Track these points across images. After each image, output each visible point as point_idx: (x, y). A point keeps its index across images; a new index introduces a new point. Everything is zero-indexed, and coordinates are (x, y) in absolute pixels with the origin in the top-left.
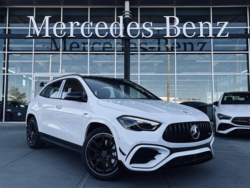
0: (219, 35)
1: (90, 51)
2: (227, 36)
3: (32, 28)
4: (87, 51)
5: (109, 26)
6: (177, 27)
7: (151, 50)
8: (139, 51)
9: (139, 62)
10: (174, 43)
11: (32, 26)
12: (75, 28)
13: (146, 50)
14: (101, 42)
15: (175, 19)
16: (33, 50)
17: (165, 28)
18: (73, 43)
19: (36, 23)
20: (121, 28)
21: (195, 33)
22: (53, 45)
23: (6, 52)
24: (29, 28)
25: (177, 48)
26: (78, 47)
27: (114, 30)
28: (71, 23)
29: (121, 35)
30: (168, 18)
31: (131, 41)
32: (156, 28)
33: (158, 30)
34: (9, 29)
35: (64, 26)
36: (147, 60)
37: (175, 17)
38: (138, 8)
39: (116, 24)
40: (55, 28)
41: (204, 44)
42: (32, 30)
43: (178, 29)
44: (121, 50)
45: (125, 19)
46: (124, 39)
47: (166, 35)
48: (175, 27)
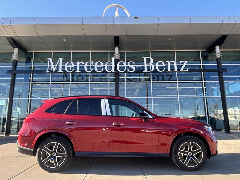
0: (181, 70)
1: (91, 82)
2: (187, 70)
3: (50, 66)
4: (89, 82)
5: (104, 64)
6: (152, 65)
7: (134, 80)
8: (126, 81)
9: (126, 88)
10: (150, 76)
11: (50, 64)
12: (80, 66)
13: (131, 80)
14: (99, 75)
15: (150, 59)
16: (50, 81)
17: (143, 65)
18: (79, 76)
19: (53, 62)
20: (113, 65)
21: (164, 69)
22: (65, 77)
23: (31, 83)
24: (48, 66)
25: (152, 79)
26: (83, 79)
27: (108, 67)
28: (78, 62)
29: (113, 70)
30: (145, 59)
31: (120, 74)
32: (137, 66)
33: (139, 67)
34: (33, 67)
35: (73, 65)
36: (132, 87)
37: (150, 58)
38: (124, 52)
39: (109, 63)
40: (66, 66)
41: (172, 75)
42: (50, 67)
43: (153, 66)
44: (113, 80)
45: (115, 59)
46: (115, 73)
47: (144, 70)
48: (150, 65)
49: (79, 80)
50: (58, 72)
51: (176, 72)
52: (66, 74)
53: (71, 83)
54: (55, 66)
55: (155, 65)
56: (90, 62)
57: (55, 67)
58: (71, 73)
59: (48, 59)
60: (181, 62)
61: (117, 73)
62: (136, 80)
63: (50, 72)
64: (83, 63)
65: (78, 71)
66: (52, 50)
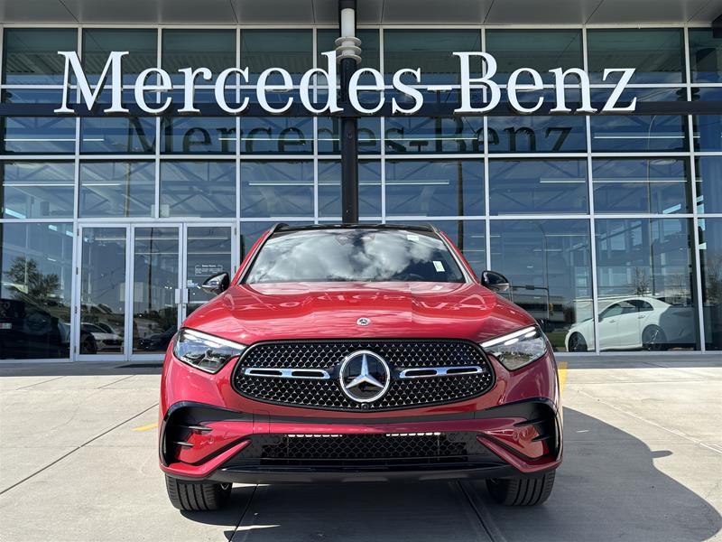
0: (609, 107)
2: (632, 108)
4: (235, 153)
5: (297, 81)
8: (383, 153)
9: (383, 184)
10: (482, 129)
11: (73, 80)
12: (197, 87)
13: (403, 151)
14: (272, 128)
15: (485, 60)
16: (77, 151)
18: (191, 132)
20: (333, 87)
21: (541, 100)
22: (136, 138)
24: (65, 87)
25: (489, 142)
26: (208, 141)
27: (310, 91)
28: (188, 71)
29: (332, 105)
30: (464, 57)
31: (361, 123)
32: (430, 88)
33: (438, 93)
34: (3, 91)
35: (165, 81)
38: (378, 30)
40: (139, 88)
43: (495, 89)
44: (332, 150)
45: (342, 61)
46: (342, 118)
47: (460, 107)
48: (485, 84)
49: (192, 148)
50: (106, 111)
51: (585, 113)
52: (140, 118)
53: (161, 160)
54: (92, 87)
55: (504, 86)
56: (238, 69)
57: (92, 91)
58: (159, 115)
59: (63, 57)
60: (607, 71)
61: (347, 120)
62: (422, 148)
63: (73, 111)
64: (207, 74)
65: (189, 107)
66: (80, 19)
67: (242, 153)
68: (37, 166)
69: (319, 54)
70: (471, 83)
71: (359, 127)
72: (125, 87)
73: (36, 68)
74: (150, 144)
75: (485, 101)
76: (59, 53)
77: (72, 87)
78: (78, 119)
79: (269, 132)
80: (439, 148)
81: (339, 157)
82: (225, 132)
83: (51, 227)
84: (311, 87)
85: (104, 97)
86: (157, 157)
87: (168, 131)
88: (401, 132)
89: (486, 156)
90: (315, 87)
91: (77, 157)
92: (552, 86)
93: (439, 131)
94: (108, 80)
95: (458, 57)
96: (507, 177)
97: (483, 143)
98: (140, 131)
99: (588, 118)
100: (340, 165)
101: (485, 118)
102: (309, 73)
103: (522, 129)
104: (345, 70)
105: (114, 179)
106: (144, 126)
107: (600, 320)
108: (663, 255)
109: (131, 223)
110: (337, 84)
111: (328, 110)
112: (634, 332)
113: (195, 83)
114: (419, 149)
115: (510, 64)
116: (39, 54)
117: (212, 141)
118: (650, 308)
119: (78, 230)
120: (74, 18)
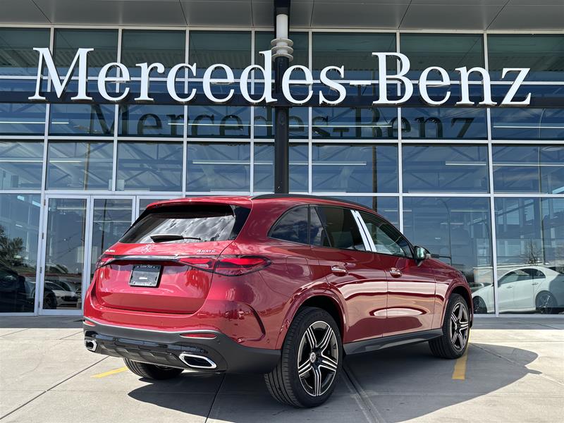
0: (507, 100)
2: (527, 102)
4: (182, 136)
6: (406, 80)
7: (339, 135)
8: (310, 137)
9: (310, 164)
10: (396, 119)
11: (45, 72)
13: (326, 135)
14: (215, 115)
15: (400, 59)
16: (46, 133)
17: (376, 82)
20: (268, 81)
21: (449, 94)
24: (38, 78)
27: (249, 84)
28: (144, 66)
29: (268, 96)
30: (382, 57)
32: (353, 82)
33: (359, 87)
35: (124, 75)
36: (326, 160)
39: (253, 71)
40: (102, 79)
42: (43, 83)
43: (409, 84)
44: (266, 135)
45: (277, 58)
46: (276, 107)
47: (378, 99)
48: (400, 80)
49: (145, 131)
50: (72, 98)
51: (486, 106)
52: (101, 105)
53: (119, 141)
54: (61, 78)
55: (416, 82)
56: (186, 64)
57: (61, 81)
58: (117, 102)
59: (38, 53)
60: (505, 70)
61: (281, 107)
62: (345, 134)
63: (44, 98)
64: (161, 69)
65: (144, 96)
66: (52, 21)
67: (188, 136)
68: (10, 144)
69: (256, 52)
70: (387, 79)
71: (290, 115)
72: (90, 78)
73: (12, 61)
74: (109, 128)
75: (399, 94)
76: (34, 49)
77: (44, 78)
78: (48, 105)
79: (212, 118)
80: (358, 134)
81: (273, 140)
82: (174, 118)
83: (19, 197)
84: (249, 81)
85: (72, 87)
86: (116, 138)
87: (125, 116)
88: (326, 120)
89: (400, 141)
90: (253, 81)
91: (46, 138)
92: (457, 82)
93: (358, 119)
94: (75, 72)
95: (377, 56)
96: (416, 160)
97: (397, 130)
98: (101, 116)
99: (488, 110)
100: (272, 148)
101: (399, 109)
102: (249, 68)
103: (431, 119)
104: (279, 66)
105: (75, 157)
106: (104, 112)
107: (499, 285)
108: (553, 230)
109: (91, 195)
110: (272, 79)
111: (264, 100)
112: (529, 297)
113: (149, 76)
114: (341, 134)
115: (421, 63)
116: (15, 49)
117: (163, 126)
118: (543, 276)
119: (45, 200)
120: (47, 20)
